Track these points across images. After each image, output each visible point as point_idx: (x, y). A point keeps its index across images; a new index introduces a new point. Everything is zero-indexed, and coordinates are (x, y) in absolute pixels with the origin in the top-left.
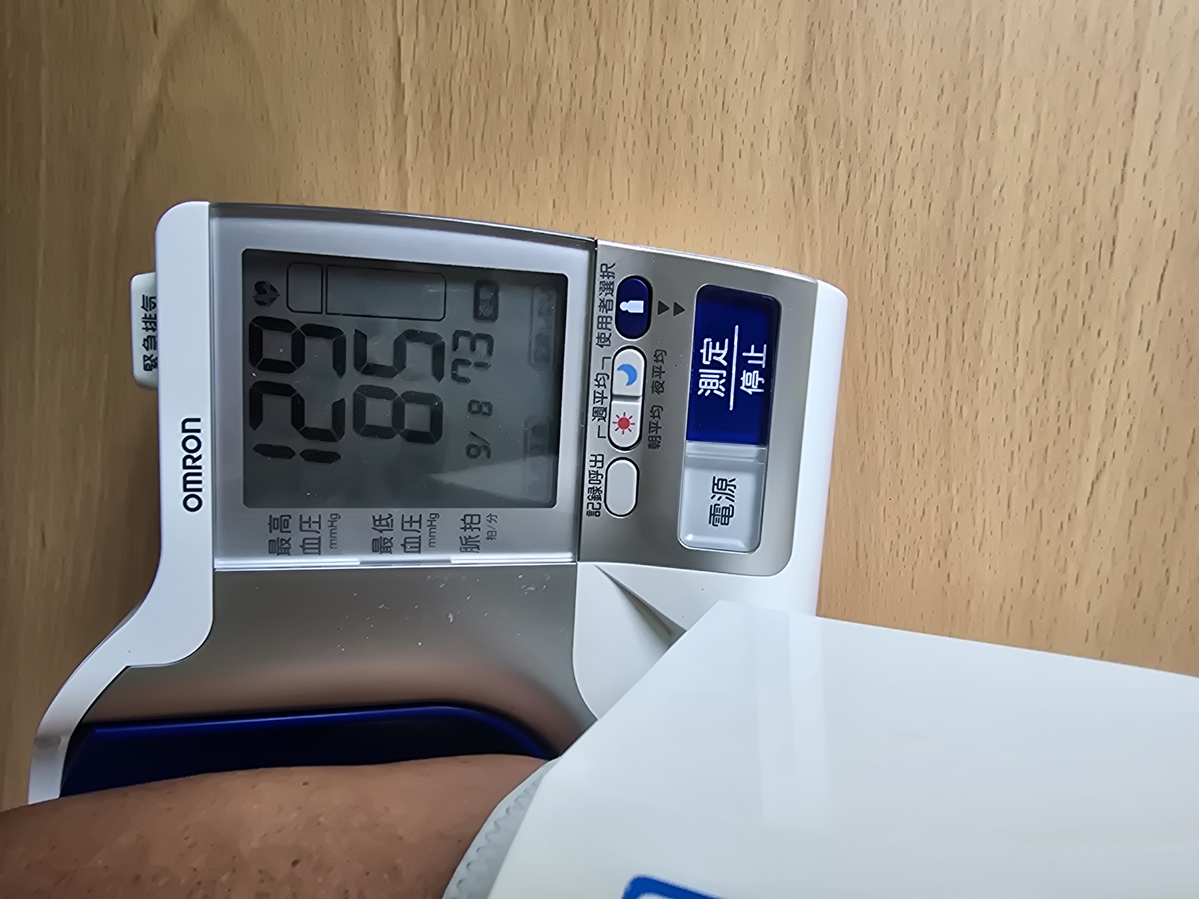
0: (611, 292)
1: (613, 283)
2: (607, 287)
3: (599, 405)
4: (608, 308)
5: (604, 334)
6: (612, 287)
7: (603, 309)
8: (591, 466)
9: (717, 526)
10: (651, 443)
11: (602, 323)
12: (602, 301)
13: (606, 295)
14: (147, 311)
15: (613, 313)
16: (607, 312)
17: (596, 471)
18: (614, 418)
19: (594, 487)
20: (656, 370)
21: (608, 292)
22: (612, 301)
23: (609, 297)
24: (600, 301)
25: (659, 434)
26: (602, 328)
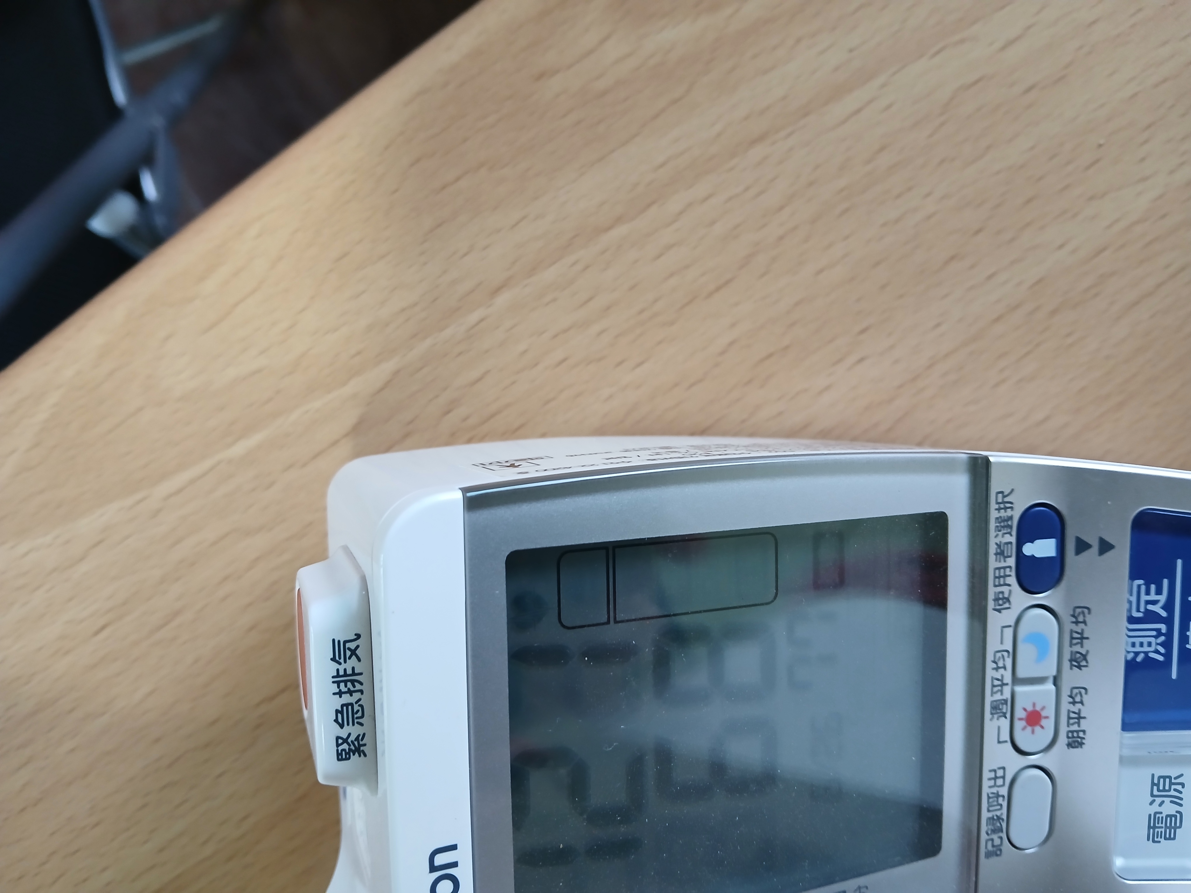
0: (1009, 530)
1: (1011, 518)
2: (1004, 524)
3: (998, 697)
4: (1005, 555)
5: (1002, 593)
6: (1010, 523)
7: (1000, 557)
8: (990, 787)
9: (1160, 842)
10: (1070, 740)
11: (999, 577)
12: (998, 545)
13: (1003, 537)
14: (340, 664)
15: (1011, 562)
16: (1005, 561)
17: (995, 792)
18: (1020, 713)
19: (993, 816)
20: (1076, 635)
21: (1005, 531)
22: (1011, 543)
23: (1008, 538)
24: (996, 546)
25: (1082, 728)
26: (1000, 585)
